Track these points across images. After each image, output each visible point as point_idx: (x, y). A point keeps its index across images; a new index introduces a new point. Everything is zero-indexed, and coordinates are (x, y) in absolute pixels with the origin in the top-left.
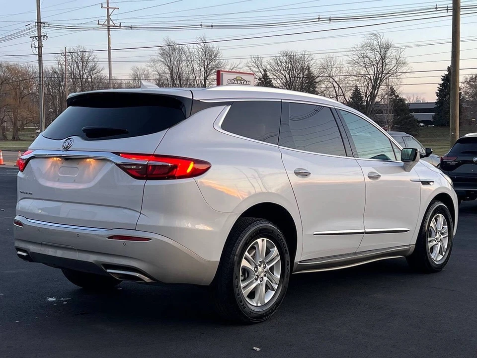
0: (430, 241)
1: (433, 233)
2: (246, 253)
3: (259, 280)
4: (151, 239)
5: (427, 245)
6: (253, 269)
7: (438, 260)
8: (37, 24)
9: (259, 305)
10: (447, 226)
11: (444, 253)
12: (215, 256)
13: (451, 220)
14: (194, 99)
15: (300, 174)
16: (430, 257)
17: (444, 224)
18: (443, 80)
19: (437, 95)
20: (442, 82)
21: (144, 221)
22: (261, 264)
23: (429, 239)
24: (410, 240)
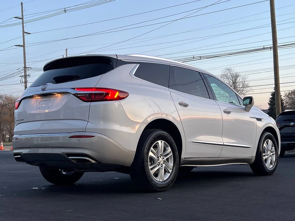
0: (264, 156)
1: (266, 151)
2: (152, 148)
3: (160, 165)
4: (94, 136)
5: (262, 158)
6: (156, 158)
7: (270, 168)
8: (24, 68)
9: (161, 181)
10: (274, 148)
11: (273, 164)
12: (133, 147)
13: (276, 144)
14: (118, 58)
15: (182, 105)
16: (265, 165)
17: (272, 146)
18: (272, 95)
19: (269, 105)
20: (272, 96)
21: (90, 126)
22: (161, 156)
23: (264, 154)
24: (252, 154)
